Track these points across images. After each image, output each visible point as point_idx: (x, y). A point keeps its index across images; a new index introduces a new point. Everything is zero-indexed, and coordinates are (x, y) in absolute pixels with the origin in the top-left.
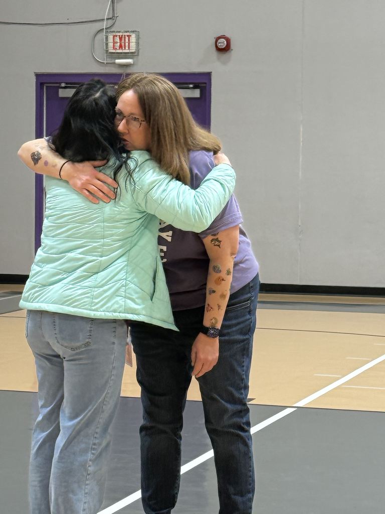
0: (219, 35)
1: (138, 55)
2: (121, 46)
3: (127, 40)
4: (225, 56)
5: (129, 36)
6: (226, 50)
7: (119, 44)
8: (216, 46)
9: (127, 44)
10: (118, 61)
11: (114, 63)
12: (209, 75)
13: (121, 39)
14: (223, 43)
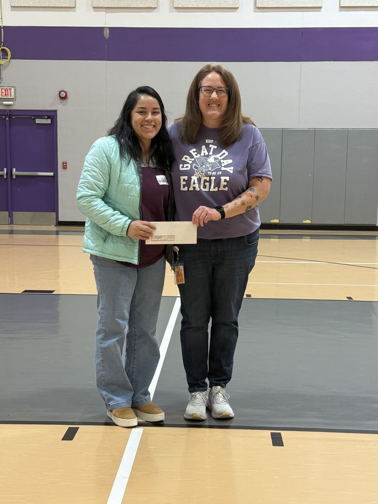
0: (61, 90)
1: (15, 100)
2: (6, 94)
3: (9, 91)
4: (64, 102)
5: (10, 89)
6: (65, 98)
7: (4, 93)
8: (60, 96)
9: (9, 93)
10: (4, 103)
11: (2, 104)
12: (56, 111)
13: (5, 91)
14: (63, 94)
